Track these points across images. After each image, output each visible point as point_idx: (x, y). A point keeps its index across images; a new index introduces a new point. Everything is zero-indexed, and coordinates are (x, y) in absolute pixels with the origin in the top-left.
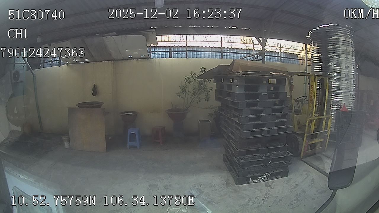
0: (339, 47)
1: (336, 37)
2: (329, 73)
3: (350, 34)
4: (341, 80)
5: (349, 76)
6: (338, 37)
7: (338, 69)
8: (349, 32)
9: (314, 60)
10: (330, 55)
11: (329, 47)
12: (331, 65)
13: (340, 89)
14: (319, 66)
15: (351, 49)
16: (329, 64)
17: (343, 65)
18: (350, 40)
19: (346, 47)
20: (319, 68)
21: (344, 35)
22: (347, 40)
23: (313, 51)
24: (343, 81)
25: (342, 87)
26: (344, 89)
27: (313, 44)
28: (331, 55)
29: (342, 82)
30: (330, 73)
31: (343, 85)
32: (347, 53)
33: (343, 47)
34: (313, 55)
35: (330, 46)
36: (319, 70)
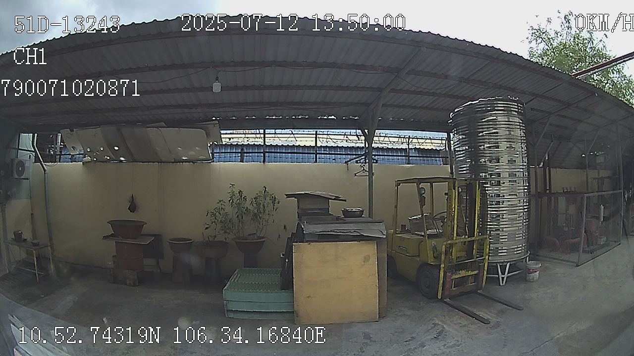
0: (497, 133)
1: (492, 118)
2: (481, 174)
3: (517, 110)
4: (501, 182)
5: (516, 174)
6: (495, 118)
7: (496, 166)
8: (514, 106)
9: (457, 156)
10: (482, 147)
11: (481, 134)
12: (484, 162)
13: (501, 195)
14: (464, 166)
15: (519, 133)
16: (481, 161)
17: (504, 160)
18: (517, 120)
19: (508, 131)
20: (464, 169)
21: (506, 112)
22: (511, 120)
23: (456, 144)
24: (504, 183)
25: (504, 193)
26: (507, 196)
27: (455, 132)
28: (484, 146)
29: (503, 185)
30: (484, 174)
31: (504, 189)
32: (510, 140)
33: (502, 132)
34: (456, 149)
35: (482, 132)
36: (465, 172)
